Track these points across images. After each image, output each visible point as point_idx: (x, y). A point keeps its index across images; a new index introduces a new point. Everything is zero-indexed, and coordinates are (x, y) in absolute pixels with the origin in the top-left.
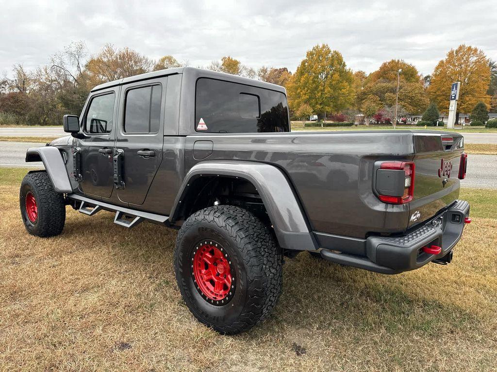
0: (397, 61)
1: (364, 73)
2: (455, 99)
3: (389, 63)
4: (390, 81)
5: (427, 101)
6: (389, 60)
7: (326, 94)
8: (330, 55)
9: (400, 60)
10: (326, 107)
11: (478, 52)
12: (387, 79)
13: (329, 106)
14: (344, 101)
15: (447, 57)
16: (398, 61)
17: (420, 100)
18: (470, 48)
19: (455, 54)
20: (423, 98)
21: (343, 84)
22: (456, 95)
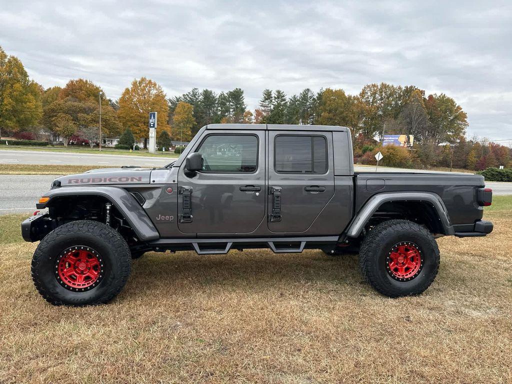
0: (84, 81)
1: (41, 86)
2: (154, 127)
3: (76, 82)
4: (80, 101)
5: (120, 125)
6: (76, 79)
7: (6, 105)
8: (7, 60)
9: (88, 81)
10: (7, 121)
11: (157, 87)
12: (77, 97)
13: (10, 119)
14: (30, 116)
15: (132, 86)
16: (86, 81)
17: (114, 123)
18: (150, 82)
19: (138, 85)
20: (117, 122)
21: (27, 97)
22: (154, 124)
